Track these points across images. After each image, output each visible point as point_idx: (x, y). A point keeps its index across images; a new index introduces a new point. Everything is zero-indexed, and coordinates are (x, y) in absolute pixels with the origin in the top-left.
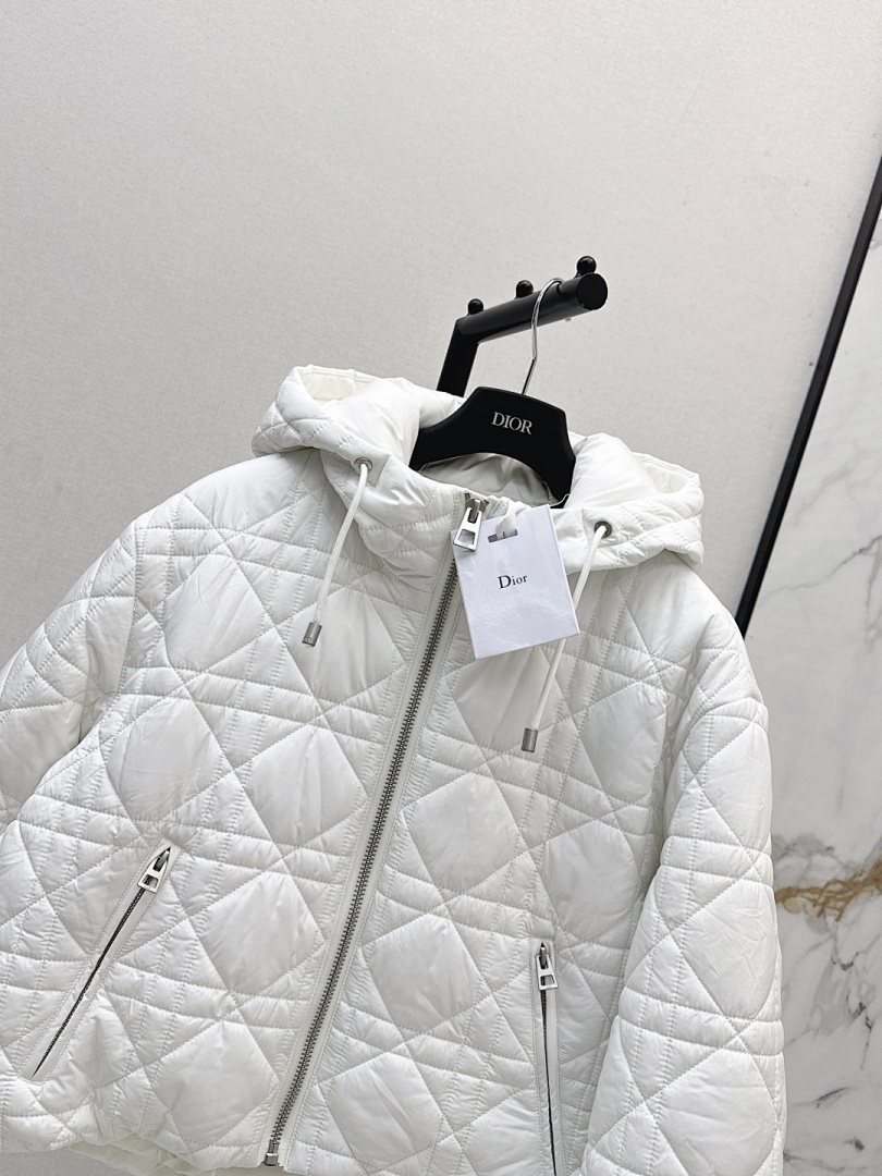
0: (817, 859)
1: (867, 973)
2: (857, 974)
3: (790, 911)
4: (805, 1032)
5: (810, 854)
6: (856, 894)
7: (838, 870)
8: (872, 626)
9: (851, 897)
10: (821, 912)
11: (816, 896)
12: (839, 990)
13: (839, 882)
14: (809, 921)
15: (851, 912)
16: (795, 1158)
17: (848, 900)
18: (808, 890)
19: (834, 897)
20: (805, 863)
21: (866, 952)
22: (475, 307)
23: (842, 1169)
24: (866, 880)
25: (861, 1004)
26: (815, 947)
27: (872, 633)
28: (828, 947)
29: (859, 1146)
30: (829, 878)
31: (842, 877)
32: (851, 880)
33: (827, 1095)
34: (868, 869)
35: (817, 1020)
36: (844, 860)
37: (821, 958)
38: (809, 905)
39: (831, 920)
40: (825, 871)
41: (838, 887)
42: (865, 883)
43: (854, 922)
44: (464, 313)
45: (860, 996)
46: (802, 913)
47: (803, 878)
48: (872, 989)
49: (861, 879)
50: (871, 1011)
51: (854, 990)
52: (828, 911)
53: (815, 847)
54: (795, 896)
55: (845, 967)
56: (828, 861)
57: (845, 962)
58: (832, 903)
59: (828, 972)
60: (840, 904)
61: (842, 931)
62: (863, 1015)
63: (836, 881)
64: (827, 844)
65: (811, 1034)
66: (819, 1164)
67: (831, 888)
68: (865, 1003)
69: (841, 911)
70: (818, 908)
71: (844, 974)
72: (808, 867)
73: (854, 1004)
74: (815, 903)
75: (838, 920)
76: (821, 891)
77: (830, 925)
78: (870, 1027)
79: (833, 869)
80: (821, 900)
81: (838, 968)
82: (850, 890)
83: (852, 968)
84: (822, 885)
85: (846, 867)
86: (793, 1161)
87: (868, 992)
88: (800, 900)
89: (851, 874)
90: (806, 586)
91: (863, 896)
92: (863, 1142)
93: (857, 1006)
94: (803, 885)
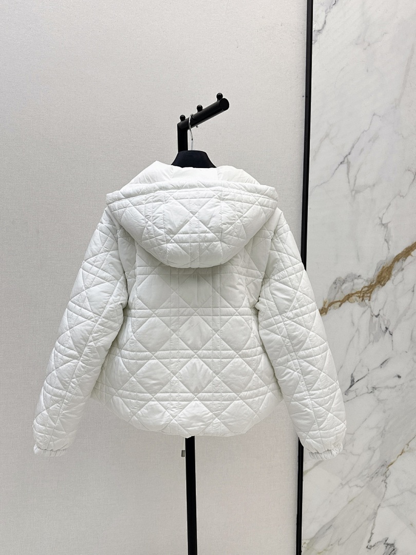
0: (356, 281)
1: (385, 316)
2: (382, 317)
3: (352, 303)
4: (369, 343)
5: (353, 280)
6: (373, 289)
7: (364, 283)
8: (353, 190)
9: (372, 291)
10: (363, 299)
11: (359, 294)
12: (377, 325)
13: (366, 287)
14: (359, 304)
15: (374, 296)
16: (378, 388)
17: (371, 293)
18: (356, 293)
19: (366, 293)
20: (352, 284)
21: (383, 309)
22: (182, 118)
23: (396, 386)
24: (375, 283)
25: (386, 328)
26: (364, 312)
27: (354, 193)
28: (369, 311)
29: (399, 377)
30: (362, 286)
31: (367, 284)
32: (370, 285)
33: (383, 363)
34: (375, 279)
35: (372, 337)
36: (366, 279)
37: (367, 315)
38: (358, 298)
39: (367, 301)
40: (360, 284)
41: (366, 289)
42: (375, 285)
43: (375, 299)
44: (179, 121)
45: (385, 325)
46: (356, 302)
47: (352, 289)
48: (388, 321)
49: (374, 283)
50: (390, 329)
51: (382, 323)
52: (365, 298)
53: (354, 277)
54: (352, 297)
55: (377, 316)
56: (360, 281)
57: (376, 314)
58: (366, 295)
59: (371, 320)
60: (368, 295)
61: (372, 304)
62: (388, 332)
63: (365, 287)
64: (358, 275)
65: (372, 343)
66: (387, 387)
67: (363, 290)
68: (387, 327)
69: (370, 297)
70: (361, 299)
71: (377, 318)
72: (353, 285)
73: (384, 328)
74: (360, 297)
75: (369, 300)
76: (361, 292)
77: (367, 303)
78: (391, 335)
79: (363, 283)
80: (362, 295)
81: (374, 317)
82: (370, 289)
83: (380, 316)
84: (360, 290)
85: (367, 281)
86: (377, 389)
87: (387, 322)
88: (354, 297)
89: (370, 283)
90: (324, 183)
91: (376, 289)
92: (400, 375)
93: (385, 329)
94: (353, 292)
